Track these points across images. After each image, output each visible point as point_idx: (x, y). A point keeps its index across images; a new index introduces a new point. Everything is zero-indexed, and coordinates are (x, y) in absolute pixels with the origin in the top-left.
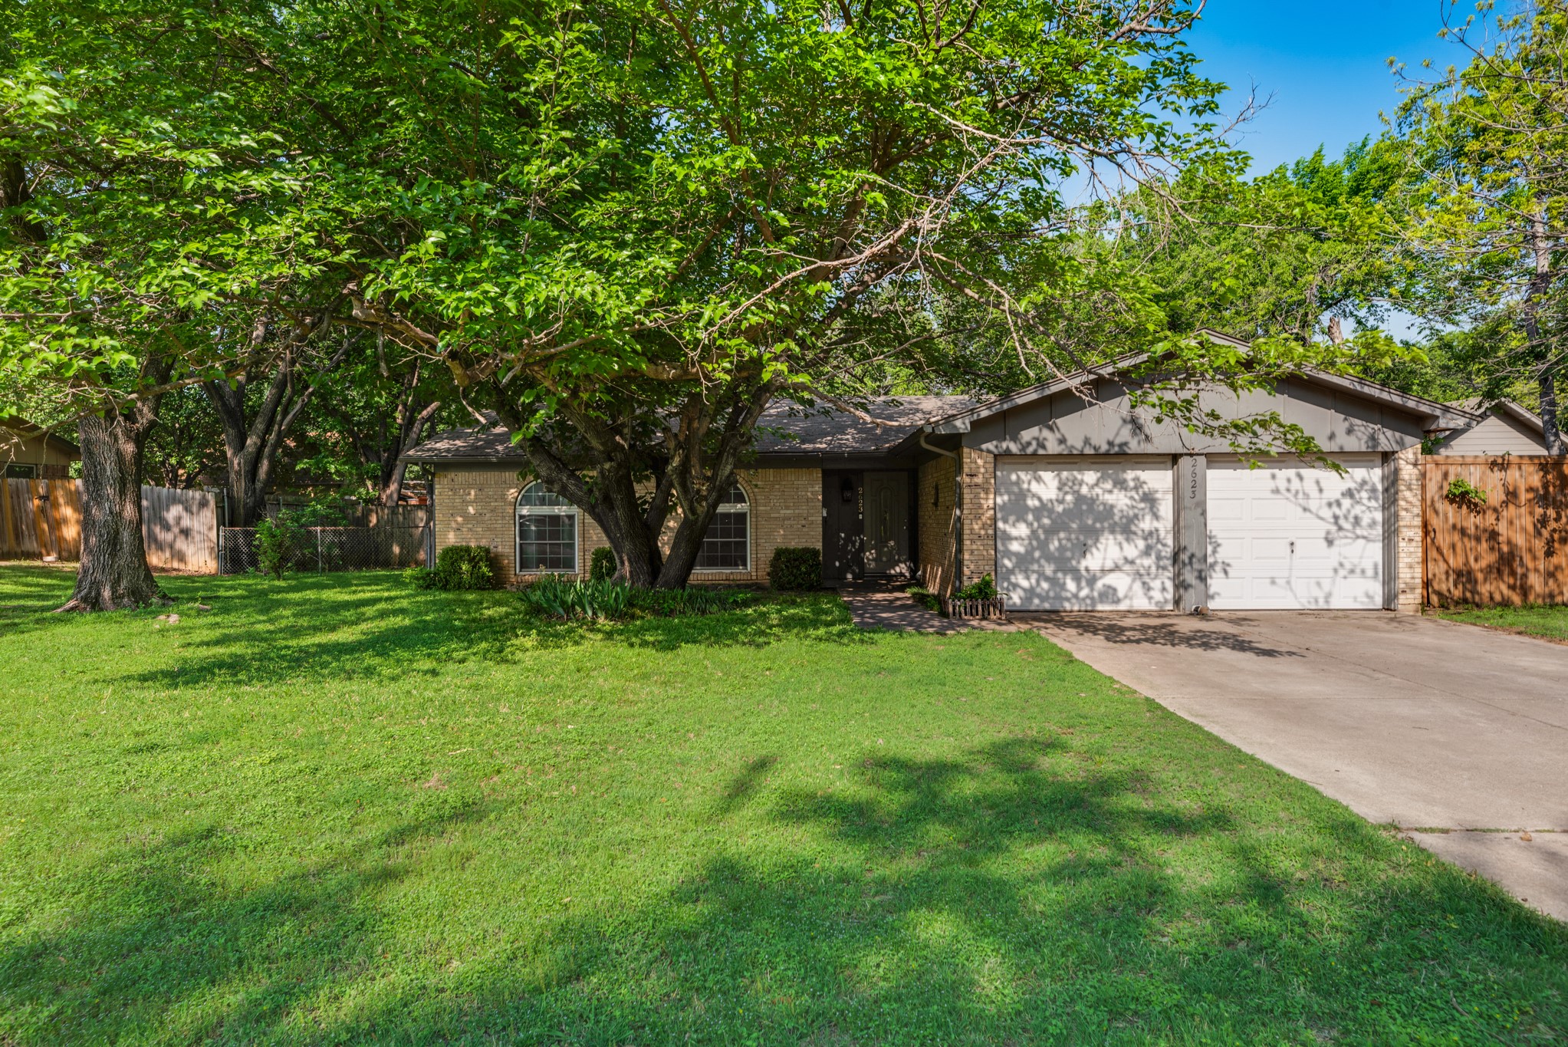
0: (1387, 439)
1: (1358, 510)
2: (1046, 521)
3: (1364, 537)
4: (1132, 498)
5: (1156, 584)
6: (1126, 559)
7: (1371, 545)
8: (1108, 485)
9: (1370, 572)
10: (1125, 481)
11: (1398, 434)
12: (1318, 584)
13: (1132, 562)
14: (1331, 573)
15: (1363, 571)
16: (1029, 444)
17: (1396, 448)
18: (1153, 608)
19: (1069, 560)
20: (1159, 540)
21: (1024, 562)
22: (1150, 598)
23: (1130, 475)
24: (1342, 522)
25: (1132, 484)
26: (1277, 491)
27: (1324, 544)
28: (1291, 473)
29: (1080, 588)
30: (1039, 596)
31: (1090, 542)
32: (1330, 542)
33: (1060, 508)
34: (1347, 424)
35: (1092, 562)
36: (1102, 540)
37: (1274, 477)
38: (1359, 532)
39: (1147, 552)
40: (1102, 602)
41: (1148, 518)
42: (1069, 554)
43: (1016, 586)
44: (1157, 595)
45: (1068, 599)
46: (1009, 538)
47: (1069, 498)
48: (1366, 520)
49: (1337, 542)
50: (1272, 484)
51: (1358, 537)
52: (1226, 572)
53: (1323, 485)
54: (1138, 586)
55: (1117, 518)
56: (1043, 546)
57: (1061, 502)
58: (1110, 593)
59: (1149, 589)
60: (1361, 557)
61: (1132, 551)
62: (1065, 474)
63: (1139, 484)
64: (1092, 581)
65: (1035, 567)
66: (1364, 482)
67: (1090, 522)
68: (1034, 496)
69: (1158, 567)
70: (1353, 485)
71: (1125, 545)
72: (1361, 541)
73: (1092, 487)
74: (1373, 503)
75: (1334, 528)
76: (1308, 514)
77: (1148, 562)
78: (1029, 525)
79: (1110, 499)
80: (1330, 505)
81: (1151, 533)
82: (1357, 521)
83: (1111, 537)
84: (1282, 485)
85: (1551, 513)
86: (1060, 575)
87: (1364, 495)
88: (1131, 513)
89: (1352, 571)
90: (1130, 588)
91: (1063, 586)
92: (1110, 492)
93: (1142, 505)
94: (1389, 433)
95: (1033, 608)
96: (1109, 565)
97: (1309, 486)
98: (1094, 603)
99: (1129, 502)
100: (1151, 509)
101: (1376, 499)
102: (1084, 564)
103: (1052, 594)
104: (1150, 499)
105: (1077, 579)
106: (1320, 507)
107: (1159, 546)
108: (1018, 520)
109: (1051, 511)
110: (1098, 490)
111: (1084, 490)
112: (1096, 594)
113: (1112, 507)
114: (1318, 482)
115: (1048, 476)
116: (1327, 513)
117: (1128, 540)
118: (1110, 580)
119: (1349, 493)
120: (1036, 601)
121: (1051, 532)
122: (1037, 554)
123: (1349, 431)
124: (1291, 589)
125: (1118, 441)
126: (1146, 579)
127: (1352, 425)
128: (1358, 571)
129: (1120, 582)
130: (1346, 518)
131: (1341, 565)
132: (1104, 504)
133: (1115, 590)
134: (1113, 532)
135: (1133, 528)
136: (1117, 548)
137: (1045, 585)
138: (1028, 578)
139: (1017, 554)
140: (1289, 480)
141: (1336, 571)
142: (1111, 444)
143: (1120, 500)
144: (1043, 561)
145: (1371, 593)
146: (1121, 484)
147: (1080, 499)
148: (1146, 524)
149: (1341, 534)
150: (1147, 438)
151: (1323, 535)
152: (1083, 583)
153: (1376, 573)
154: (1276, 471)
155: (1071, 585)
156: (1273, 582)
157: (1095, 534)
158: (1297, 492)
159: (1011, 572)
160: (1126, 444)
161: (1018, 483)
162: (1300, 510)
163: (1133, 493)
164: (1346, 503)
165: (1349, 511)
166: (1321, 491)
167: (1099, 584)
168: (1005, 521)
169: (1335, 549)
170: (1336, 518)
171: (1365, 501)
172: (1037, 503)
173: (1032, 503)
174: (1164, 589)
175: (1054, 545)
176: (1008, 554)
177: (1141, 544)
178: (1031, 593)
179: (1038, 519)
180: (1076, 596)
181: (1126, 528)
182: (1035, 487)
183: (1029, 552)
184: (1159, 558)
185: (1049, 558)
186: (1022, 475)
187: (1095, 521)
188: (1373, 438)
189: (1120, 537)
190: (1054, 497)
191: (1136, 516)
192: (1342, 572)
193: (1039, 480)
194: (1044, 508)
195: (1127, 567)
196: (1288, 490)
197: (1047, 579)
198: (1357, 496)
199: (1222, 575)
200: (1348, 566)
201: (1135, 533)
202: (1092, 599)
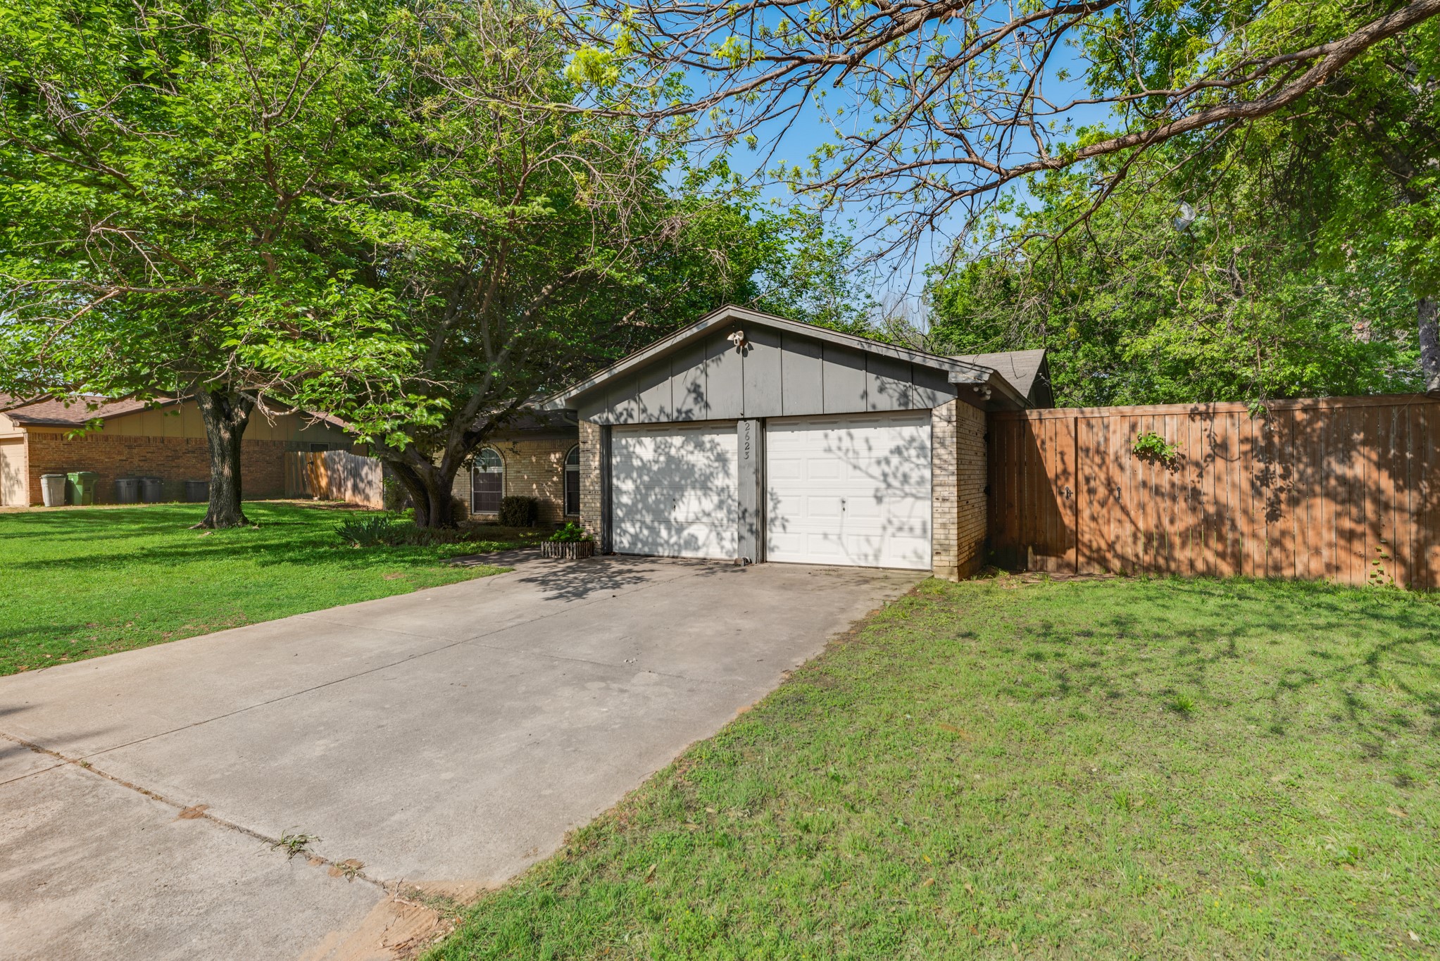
0: (919, 395)
1: (906, 467)
2: (646, 478)
3: (913, 496)
4: (708, 458)
5: (727, 535)
6: (704, 512)
7: (920, 503)
8: (690, 447)
9: (918, 531)
10: (703, 443)
11: (929, 390)
12: (868, 541)
13: (709, 515)
14: (880, 531)
15: (911, 529)
16: (621, 414)
17: (930, 405)
18: (724, 556)
19: (663, 511)
20: (729, 496)
21: (631, 512)
22: (722, 547)
23: (707, 438)
24: (891, 480)
25: (708, 446)
26: (829, 450)
27: (873, 501)
28: (843, 432)
29: (670, 536)
30: (641, 541)
31: (677, 497)
32: (879, 499)
33: (655, 468)
34: (878, 383)
35: (679, 514)
36: (686, 494)
37: (826, 436)
38: (907, 489)
39: (720, 505)
40: (686, 548)
41: (721, 475)
42: (662, 506)
43: (625, 532)
44: (727, 544)
45: (662, 545)
46: (620, 492)
47: (662, 458)
48: (914, 477)
49: (886, 500)
50: (824, 444)
51: (906, 495)
52: (784, 527)
53: (872, 442)
54: (713, 535)
55: (697, 476)
56: (644, 498)
57: (656, 462)
58: (692, 543)
59: (722, 539)
60: (909, 517)
61: (709, 504)
62: (659, 439)
63: (714, 445)
64: (680, 529)
65: (638, 517)
66: (913, 440)
67: (677, 479)
68: (638, 457)
69: (729, 520)
70: (901, 443)
71: (703, 499)
72: (910, 500)
73: (679, 449)
74: (922, 461)
75: (883, 486)
76: (858, 472)
77: (721, 514)
78: (634, 481)
79: (691, 458)
80: (879, 463)
81: (723, 490)
82: (906, 478)
83: (693, 493)
84: (834, 444)
85: (1277, 468)
86: (656, 524)
87: (913, 452)
88: (708, 471)
89: (900, 529)
90: (708, 537)
91: (658, 534)
92: (692, 453)
93: (716, 464)
94: (921, 390)
95: (636, 551)
96: (691, 517)
97: (860, 445)
98: (679, 551)
99: (706, 462)
100: (724, 467)
101: (925, 457)
102: (674, 515)
103: (650, 540)
104: (722, 459)
105: (669, 529)
106: (869, 465)
107: (730, 501)
108: (626, 478)
109: (649, 470)
110: (683, 452)
111: (673, 452)
112: (682, 541)
113: (693, 466)
114: (867, 441)
115: (647, 441)
116: (876, 471)
117: (705, 495)
118: (693, 530)
119: (898, 451)
120: (640, 545)
121: (649, 487)
122: (640, 506)
123: (882, 390)
124: (842, 545)
125: (684, 409)
126: (719, 529)
127: (883, 383)
128: (906, 527)
129: (700, 531)
130: (895, 476)
131: (890, 522)
132: (688, 463)
133: (696, 539)
134: (694, 488)
135: (709, 484)
136: (697, 502)
137: (646, 532)
138: (634, 525)
139: (626, 505)
140: (840, 439)
141: (884, 528)
142: (679, 411)
143: (699, 460)
144: (644, 512)
145: (920, 551)
146: (700, 446)
147: (670, 459)
148: (719, 481)
149: (890, 491)
150: (707, 405)
151: (872, 492)
152: (673, 532)
153: (924, 531)
154: (829, 432)
155: (664, 533)
156: (825, 536)
157: (680, 489)
158: (847, 450)
159: (622, 520)
160: (690, 411)
161: (626, 447)
162: (850, 468)
163: (709, 454)
164: (895, 460)
165: (897, 468)
166: (870, 449)
167: (685, 533)
168: (618, 479)
169: (884, 507)
170: (885, 475)
171: (914, 459)
172: (640, 463)
173: (636, 463)
174: (733, 540)
175: (652, 499)
176: (621, 505)
177: (716, 499)
178: (635, 538)
179: (640, 476)
180: (667, 542)
181: (704, 485)
182: (638, 450)
183: (635, 504)
184: (729, 512)
185: (648, 509)
186: (629, 440)
187: (681, 479)
188: (904, 395)
189: (699, 493)
190: (651, 458)
191: (712, 474)
192: (890, 530)
193: (640, 443)
194: (644, 468)
195: (705, 519)
196: (839, 449)
197: (648, 527)
198: (905, 454)
199: (781, 529)
200: (896, 522)
201: (710, 489)
202: (680, 546)
